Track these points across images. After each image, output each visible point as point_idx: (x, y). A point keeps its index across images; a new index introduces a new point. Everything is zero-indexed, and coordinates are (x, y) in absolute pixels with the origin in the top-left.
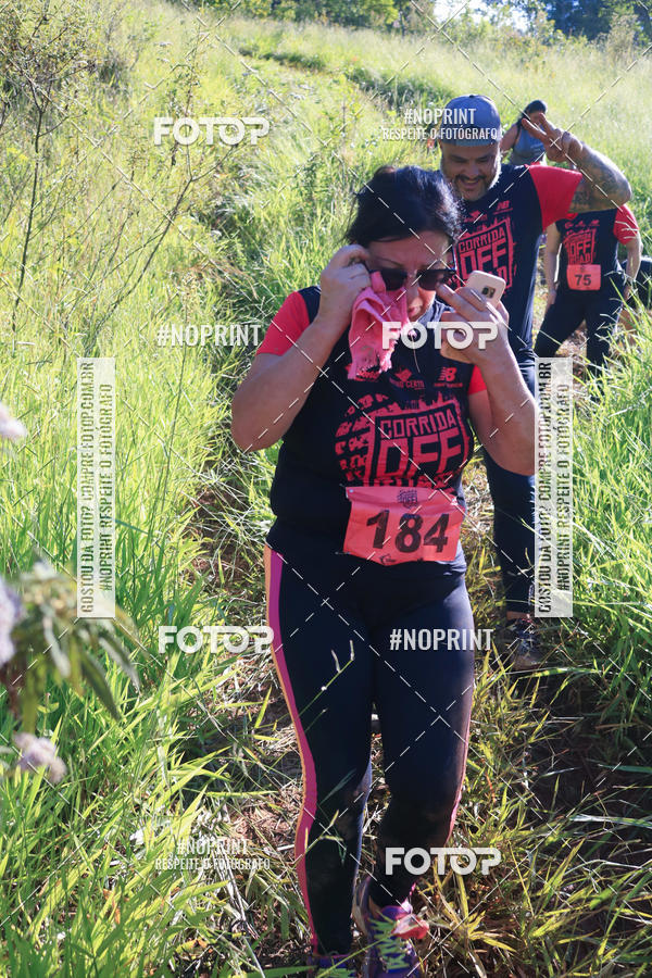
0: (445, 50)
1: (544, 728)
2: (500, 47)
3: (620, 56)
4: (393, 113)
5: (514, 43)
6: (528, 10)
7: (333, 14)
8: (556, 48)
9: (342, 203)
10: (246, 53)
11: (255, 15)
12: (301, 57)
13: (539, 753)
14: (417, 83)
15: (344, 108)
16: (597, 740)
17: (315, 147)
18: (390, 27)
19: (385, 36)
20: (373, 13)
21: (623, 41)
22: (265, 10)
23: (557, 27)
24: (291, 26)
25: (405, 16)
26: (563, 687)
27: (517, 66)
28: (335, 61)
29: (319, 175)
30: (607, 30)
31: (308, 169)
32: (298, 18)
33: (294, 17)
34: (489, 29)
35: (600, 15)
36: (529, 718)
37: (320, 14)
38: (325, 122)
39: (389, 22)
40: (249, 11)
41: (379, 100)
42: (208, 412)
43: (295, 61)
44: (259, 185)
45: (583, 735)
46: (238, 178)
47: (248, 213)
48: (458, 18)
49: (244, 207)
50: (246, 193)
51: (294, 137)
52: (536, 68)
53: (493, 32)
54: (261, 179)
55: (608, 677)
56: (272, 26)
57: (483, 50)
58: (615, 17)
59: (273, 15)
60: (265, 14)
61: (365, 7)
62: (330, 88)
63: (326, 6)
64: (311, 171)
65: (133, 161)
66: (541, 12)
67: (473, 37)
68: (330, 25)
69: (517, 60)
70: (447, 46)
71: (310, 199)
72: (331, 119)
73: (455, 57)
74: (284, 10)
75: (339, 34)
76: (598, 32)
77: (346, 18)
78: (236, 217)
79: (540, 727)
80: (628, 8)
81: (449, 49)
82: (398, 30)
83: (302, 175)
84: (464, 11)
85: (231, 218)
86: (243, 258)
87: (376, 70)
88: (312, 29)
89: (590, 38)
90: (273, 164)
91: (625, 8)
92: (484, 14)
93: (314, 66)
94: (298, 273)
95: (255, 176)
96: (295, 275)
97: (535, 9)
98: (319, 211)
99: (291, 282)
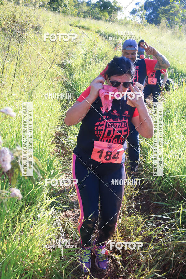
0: (120, 26)
1: (138, 192)
2: (134, 26)
3: (163, 30)
4: (107, 41)
5: (137, 25)
6: (141, 17)
7: (93, 16)
8: (147, 27)
9: (93, 63)
10: (71, 25)
11: (73, 16)
12: (84, 27)
13: (137, 199)
14: (113, 34)
15: (95, 40)
16: (151, 196)
17: (87, 49)
18: (107, 20)
19: (105, 22)
20: (102, 17)
21: (163, 26)
22: (76, 15)
23: (147, 22)
24: (82, 19)
25: (110, 18)
26: (143, 183)
27: (137, 31)
28: (93, 28)
29: (88, 56)
30: (160, 23)
32: (84, 17)
33: (83, 17)
34: (131, 21)
35: (158, 19)
36: (135, 190)
37: (89, 16)
38: (90, 43)
39: (106, 19)
40: (72, 15)
41: (103, 38)
42: (58, 113)
43: (83, 27)
44: (73, 58)
45: (148, 195)
46: (68, 56)
47: (70, 65)
48: (123, 18)
49: (69, 63)
50: (70, 60)
51: (82, 46)
52: (142, 32)
53: (132, 23)
54: (74, 56)
55: (154, 181)
56: (78, 19)
57: (129, 26)
58: (162, 20)
59: (78, 16)
60: (76, 16)
61: (101, 15)
62: (91, 35)
63: (91, 14)
64: (86, 55)
65: (42, 51)
66: (144, 18)
67: (127, 23)
68: (92, 19)
69: (138, 29)
70: (120, 25)
71: (86, 62)
73: (122, 28)
74: (81, 15)
75: (94, 21)
76: (158, 23)
77: (96, 17)
79: (137, 192)
80: (165, 18)
81: (121, 26)
82: (108, 21)
83: (84, 56)
84: (125, 17)
85: (66, 66)
86: (68, 75)
87: (103, 30)
88: (87, 20)
89: (156, 25)
90: (77, 53)
91: (164, 18)
92: (130, 18)
93: (88, 29)
94: (82, 80)
95: (72, 55)
96: (81, 80)
97: (142, 17)
98: (87, 65)
99: (80, 82)
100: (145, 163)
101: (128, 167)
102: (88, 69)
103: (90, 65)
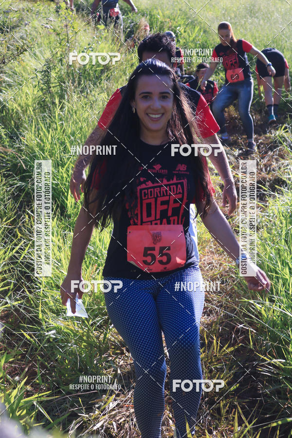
4: (102, 27)
9: (73, 94)
15: (66, 26)
17: (48, 55)
29: (53, 74)
31: (45, 71)
44: (10, 86)
47: (3, 106)
50: (1, 92)
54: (10, 81)
64: (46, 73)
71: (49, 92)
72: (58, 34)
83: (39, 76)
90: (18, 70)
95: (7, 79)
96: (46, 148)
98: (57, 101)
99: (44, 153)
100: (283, 370)
102: (59, 114)
103: (63, 101)
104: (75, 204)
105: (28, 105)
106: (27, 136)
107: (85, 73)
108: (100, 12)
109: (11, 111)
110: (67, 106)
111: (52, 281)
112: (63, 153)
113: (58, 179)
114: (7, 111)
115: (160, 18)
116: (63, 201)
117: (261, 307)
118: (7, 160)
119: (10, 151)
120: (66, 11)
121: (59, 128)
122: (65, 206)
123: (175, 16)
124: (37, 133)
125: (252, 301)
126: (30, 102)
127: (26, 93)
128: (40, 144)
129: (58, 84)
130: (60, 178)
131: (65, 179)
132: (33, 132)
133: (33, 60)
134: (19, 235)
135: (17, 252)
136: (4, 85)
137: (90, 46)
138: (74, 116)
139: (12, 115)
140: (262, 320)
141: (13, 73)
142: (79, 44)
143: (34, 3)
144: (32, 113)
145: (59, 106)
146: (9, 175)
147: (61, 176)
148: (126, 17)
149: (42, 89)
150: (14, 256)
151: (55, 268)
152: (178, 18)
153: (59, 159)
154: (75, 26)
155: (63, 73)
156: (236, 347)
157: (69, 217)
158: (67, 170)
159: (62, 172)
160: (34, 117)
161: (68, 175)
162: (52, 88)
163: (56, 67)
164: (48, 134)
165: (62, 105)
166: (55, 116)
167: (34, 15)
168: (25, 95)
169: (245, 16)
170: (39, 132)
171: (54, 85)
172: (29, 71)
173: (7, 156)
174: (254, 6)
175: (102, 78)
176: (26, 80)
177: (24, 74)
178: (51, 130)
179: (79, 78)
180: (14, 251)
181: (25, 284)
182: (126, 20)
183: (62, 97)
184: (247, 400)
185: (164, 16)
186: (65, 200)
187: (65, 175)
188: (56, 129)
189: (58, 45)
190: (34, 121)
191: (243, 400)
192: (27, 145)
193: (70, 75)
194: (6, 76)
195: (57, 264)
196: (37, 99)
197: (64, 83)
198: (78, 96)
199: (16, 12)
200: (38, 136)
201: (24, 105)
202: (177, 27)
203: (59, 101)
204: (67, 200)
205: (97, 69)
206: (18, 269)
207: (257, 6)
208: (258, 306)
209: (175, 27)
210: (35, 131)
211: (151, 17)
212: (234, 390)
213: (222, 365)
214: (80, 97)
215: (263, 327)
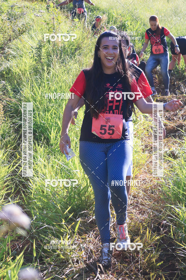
4: (76, 20)
9: (56, 64)
15: (54, 19)
17: (40, 38)
29: (43, 50)
31: (38, 48)
41: (69, 14)
44: (14, 57)
47: (10, 70)
49: (8, 67)
50: (8, 61)
54: (15, 53)
72: (48, 24)
78: (4, 73)
90: (20, 46)
95: (12, 52)
96: (37, 99)
98: (45, 68)
99: (36, 102)
101: (158, 264)
102: (47, 77)
103: (50, 68)
104: (56, 137)
105: (26, 70)
106: (25, 91)
107: (64, 50)
108: (76, 10)
109: (14, 74)
110: (52, 71)
111: (39, 188)
112: (48, 103)
113: (45, 120)
114: (12, 74)
115: (115, 15)
116: (48, 135)
117: (179, 210)
118: (11, 106)
119: (14, 100)
120: (53, 8)
121: (46, 86)
122: (49, 138)
123: (124, 14)
124: (32, 89)
125: (173, 206)
126: (27, 68)
127: (25, 62)
128: (34, 97)
129: (46, 57)
130: (46, 119)
131: (49, 120)
132: (29, 88)
133: (30, 40)
134: (18, 156)
135: (17, 168)
136: (10, 56)
137: (69, 32)
138: (57, 79)
139: (15, 77)
140: (179, 219)
141: (17, 48)
142: (61, 31)
143: (31, 2)
144: (29, 75)
145: (47, 72)
146: (13, 116)
147: (47, 118)
148: (92, 14)
149: (36, 60)
150: (15, 170)
151: (42, 180)
152: (127, 15)
153: (46, 107)
154: (59, 19)
155: (50, 50)
156: (161, 237)
157: (52, 145)
158: (51, 114)
159: (47, 116)
160: (30, 79)
161: (52, 118)
162: (42, 60)
163: (45, 46)
164: (39, 90)
165: (49, 71)
166: (44, 78)
167: (31, 11)
168: (24, 63)
169: (171, 15)
170: (33, 88)
171: (43, 57)
172: (27, 48)
173: (11, 103)
174: (177, 9)
175: (76, 54)
176: (25, 53)
177: (24, 49)
178: (41, 87)
179: (61, 53)
180: (15, 167)
181: (22, 189)
182: (92, 15)
183: (49, 66)
184: (168, 273)
185: (117, 14)
186: (49, 134)
187: (50, 118)
188: (45, 87)
189: (47, 31)
190: (29, 81)
191: (165, 273)
192: (25, 97)
193: (55, 51)
194: (12, 51)
195: (43, 177)
196: (32, 67)
197: (51, 56)
198: (60, 65)
199: (20, 8)
200: (33, 91)
201: (23, 70)
202: (126, 21)
203: (47, 68)
204: (51, 134)
205: (73, 47)
206: (17, 179)
207: (179, 9)
208: (177, 210)
209: (124, 21)
210: (30, 88)
211: (109, 14)
212: (159, 266)
213: (152, 248)
214: (61, 66)
215: (180, 224)
